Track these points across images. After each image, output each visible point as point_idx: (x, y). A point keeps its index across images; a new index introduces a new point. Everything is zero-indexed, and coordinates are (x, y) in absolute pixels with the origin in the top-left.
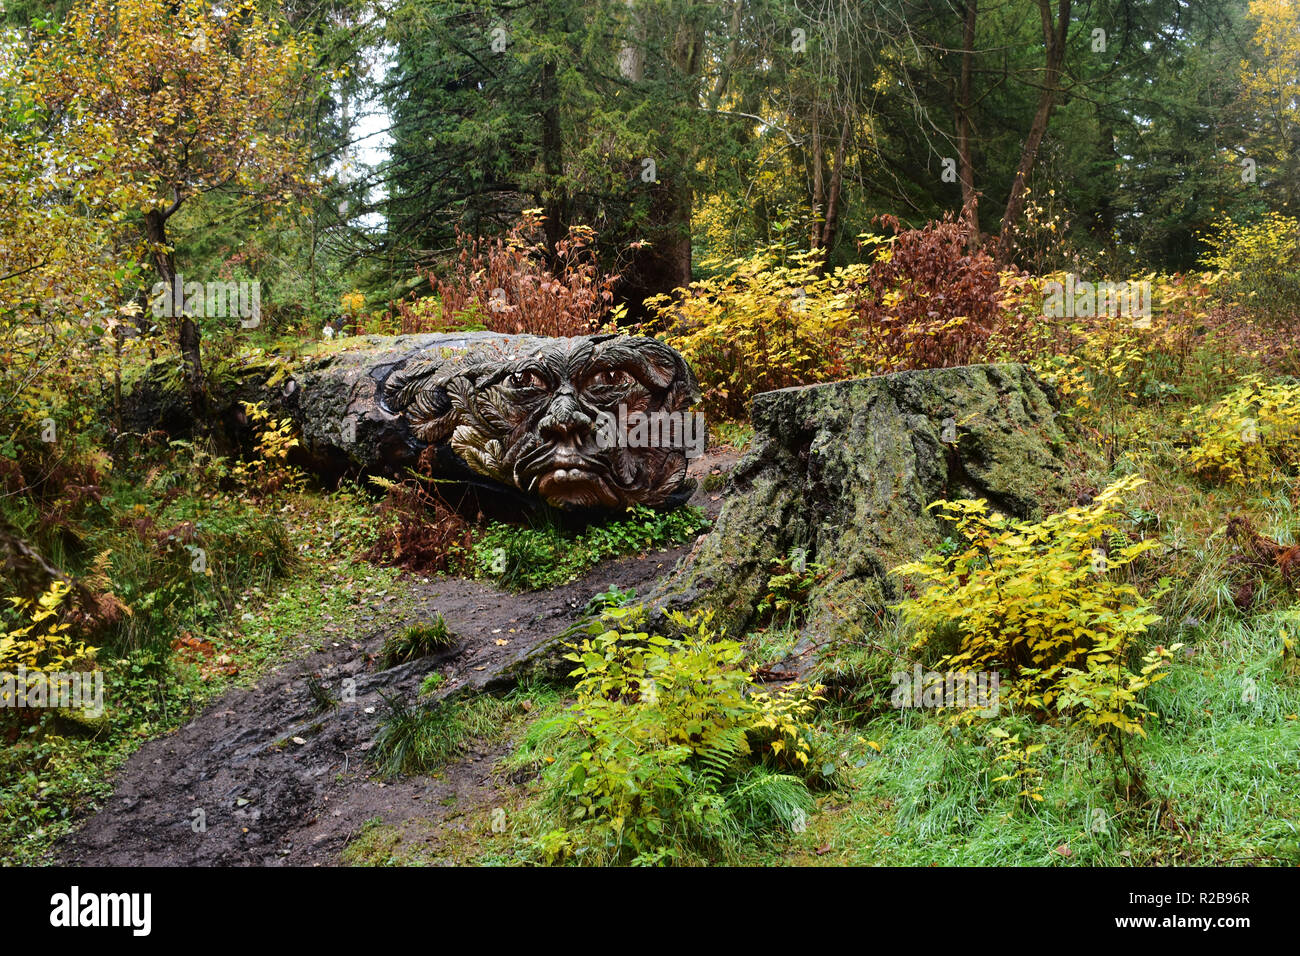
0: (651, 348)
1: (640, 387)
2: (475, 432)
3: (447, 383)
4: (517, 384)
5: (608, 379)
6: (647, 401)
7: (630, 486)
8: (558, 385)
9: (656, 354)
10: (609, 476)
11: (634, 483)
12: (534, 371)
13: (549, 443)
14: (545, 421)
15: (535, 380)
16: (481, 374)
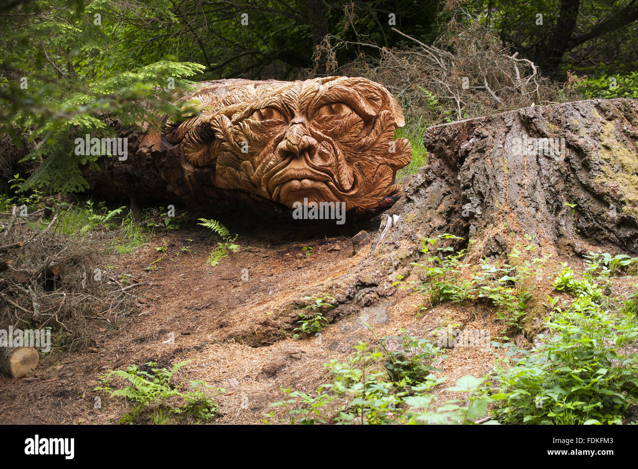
0: (362, 86)
1: (355, 116)
2: (233, 156)
3: (211, 120)
4: (262, 117)
5: (332, 111)
6: (361, 126)
7: (348, 191)
8: (293, 116)
9: (367, 91)
10: (332, 184)
11: (352, 188)
12: (274, 108)
13: (286, 161)
14: (283, 145)
15: (276, 114)
16: (235, 112)
